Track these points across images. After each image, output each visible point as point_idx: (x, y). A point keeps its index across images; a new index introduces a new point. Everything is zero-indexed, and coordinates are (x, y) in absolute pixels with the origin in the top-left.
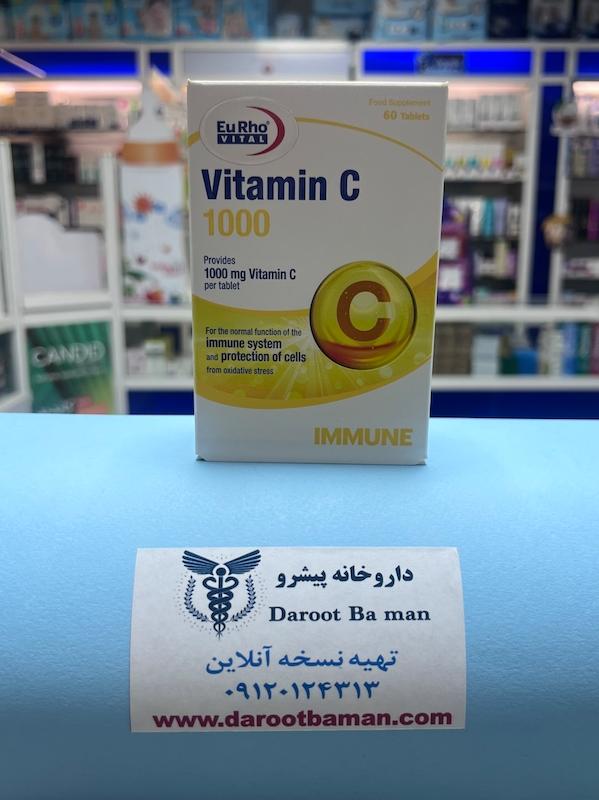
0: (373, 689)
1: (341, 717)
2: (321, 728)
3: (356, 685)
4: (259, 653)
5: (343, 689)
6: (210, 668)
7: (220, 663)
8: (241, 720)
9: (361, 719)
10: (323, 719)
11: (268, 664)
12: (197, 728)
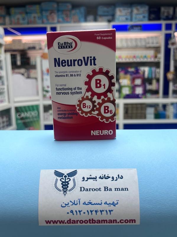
0: (111, 212)
1: (102, 221)
2: (96, 224)
3: (106, 211)
4: (77, 201)
5: (102, 212)
6: (62, 206)
7: (65, 204)
8: (71, 222)
9: (108, 221)
10: (96, 221)
11: (80, 204)
12: (58, 224)
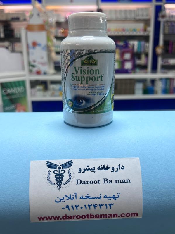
0: (111, 206)
1: (101, 215)
2: (95, 219)
3: (106, 205)
4: (73, 195)
5: (102, 206)
6: (57, 201)
7: (60, 199)
8: (67, 217)
9: (108, 216)
10: (95, 216)
11: (76, 199)
12: (53, 220)
